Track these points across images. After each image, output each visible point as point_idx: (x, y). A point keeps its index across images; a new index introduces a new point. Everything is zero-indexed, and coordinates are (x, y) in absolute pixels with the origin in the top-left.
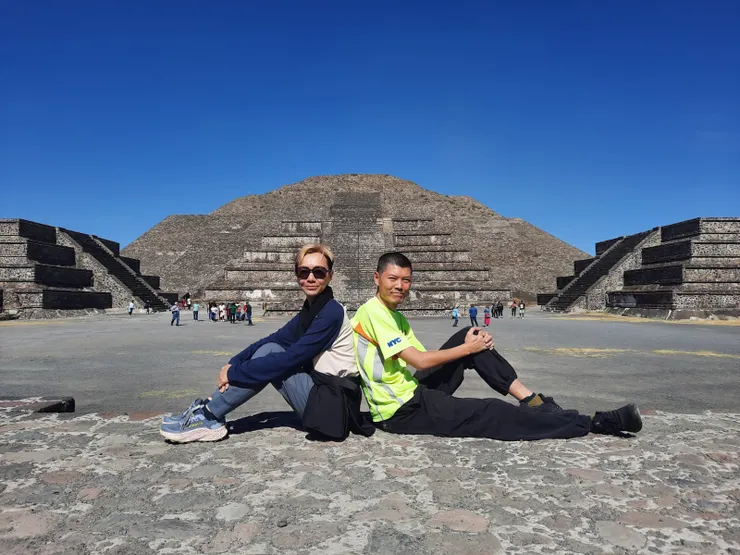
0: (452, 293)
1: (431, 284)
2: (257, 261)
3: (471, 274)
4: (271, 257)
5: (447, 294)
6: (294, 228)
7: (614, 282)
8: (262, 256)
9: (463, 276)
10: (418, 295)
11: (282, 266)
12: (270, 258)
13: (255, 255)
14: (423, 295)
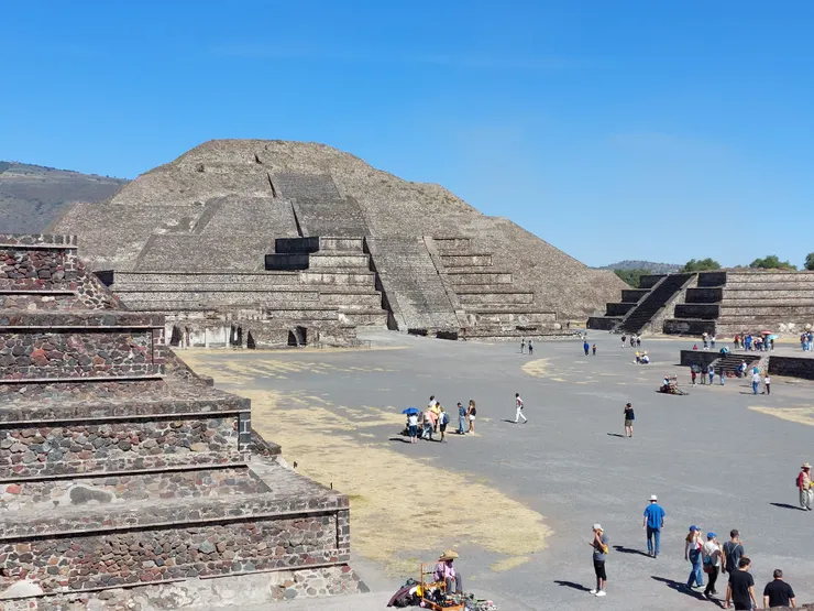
0: (506, 315)
1: (484, 306)
2: (313, 283)
3: (518, 297)
4: (327, 278)
5: (502, 316)
6: (334, 245)
7: (668, 313)
8: (317, 277)
9: (510, 298)
10: (477, 318)
11: (339, 288)
12: (325, 280)
13: (311, 277)
14: (481, 318)
